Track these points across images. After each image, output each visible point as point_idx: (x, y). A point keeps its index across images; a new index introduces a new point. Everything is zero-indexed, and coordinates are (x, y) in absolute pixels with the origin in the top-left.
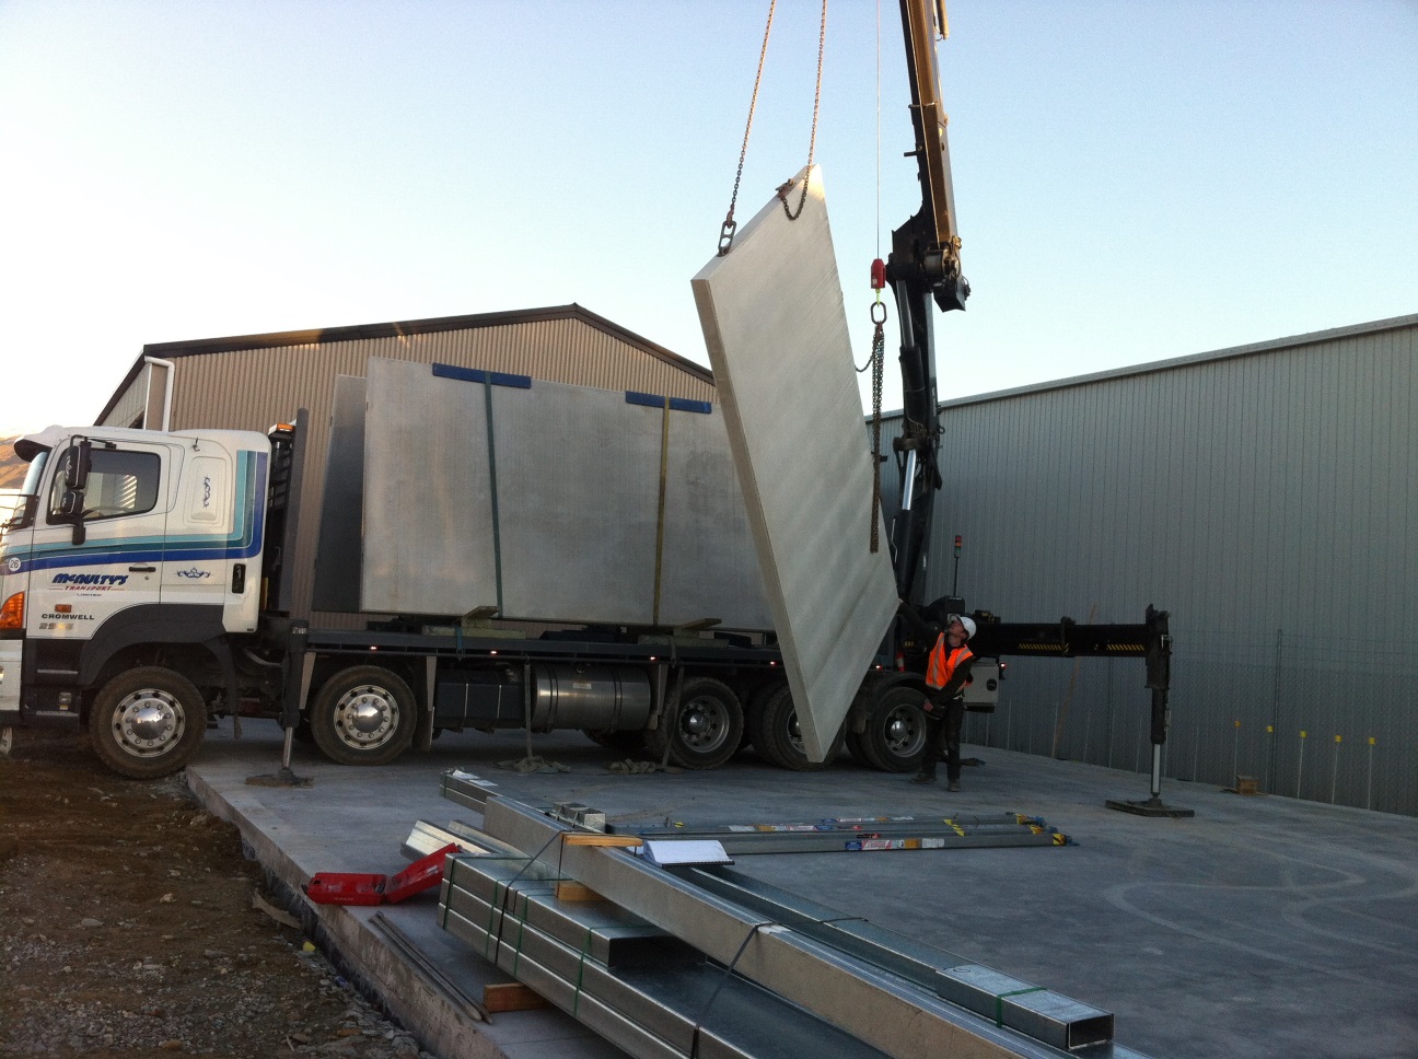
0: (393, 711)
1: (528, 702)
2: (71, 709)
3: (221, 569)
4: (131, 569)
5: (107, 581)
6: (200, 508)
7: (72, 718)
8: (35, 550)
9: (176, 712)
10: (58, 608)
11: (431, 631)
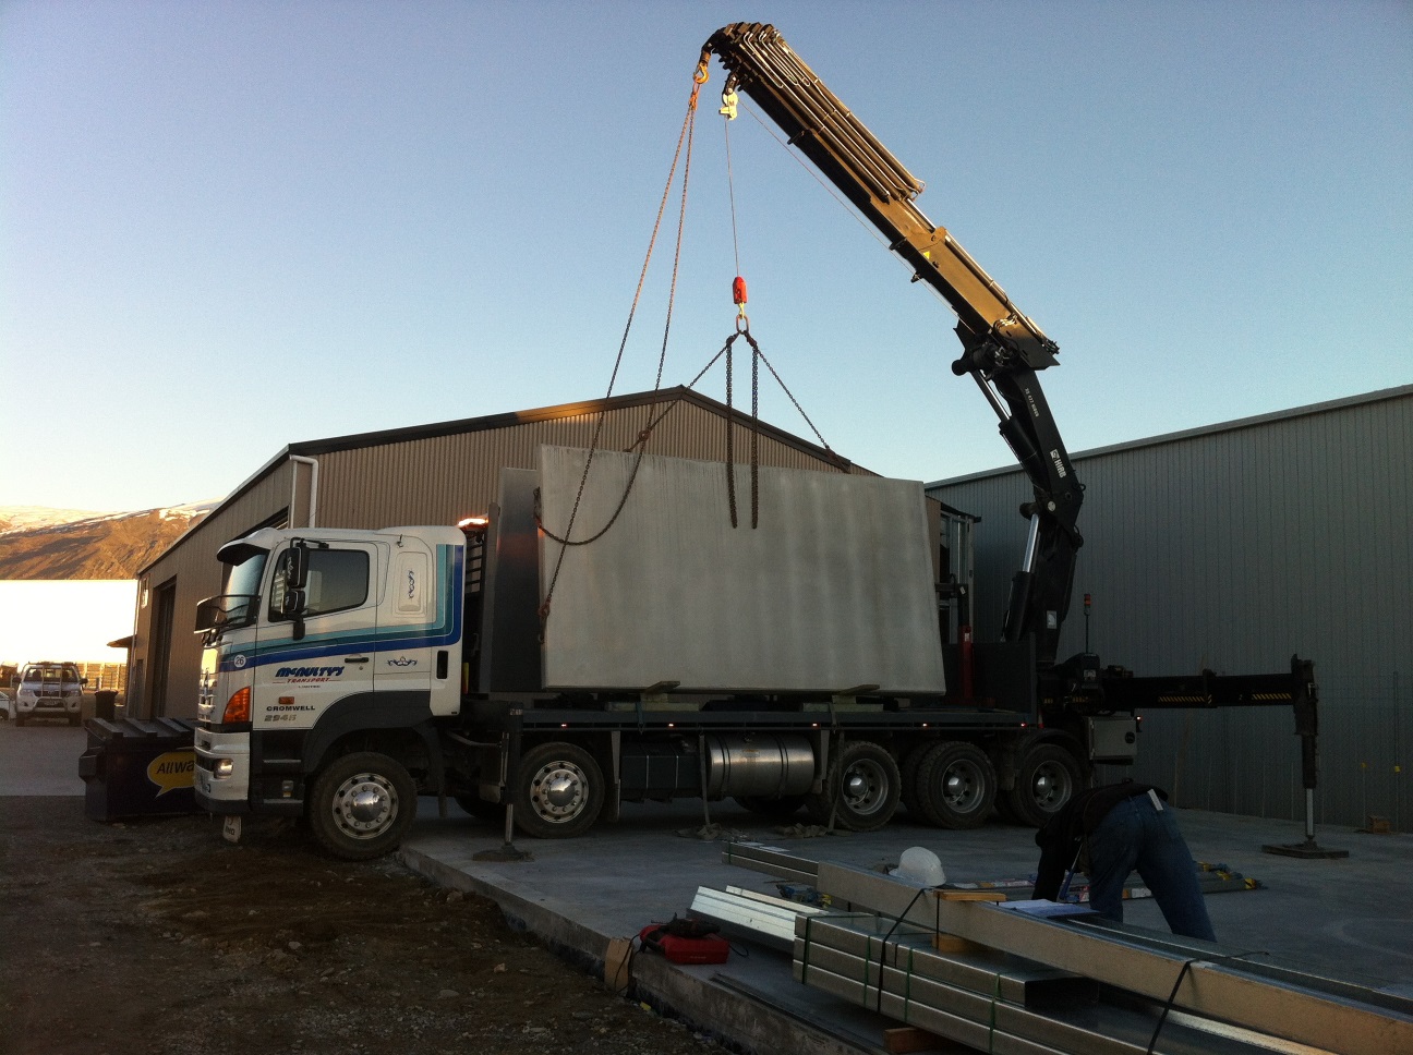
0: (583, 784)
1: (703, 772)
2: (294, 796)
3: (427, 656)
4: (347, 661)
5: (326, 673)
6: (406, 601)
7: (297, 805)
8: (259, 646)
9: (390, 794)
10: (281, 700)
11: (614, 707)
